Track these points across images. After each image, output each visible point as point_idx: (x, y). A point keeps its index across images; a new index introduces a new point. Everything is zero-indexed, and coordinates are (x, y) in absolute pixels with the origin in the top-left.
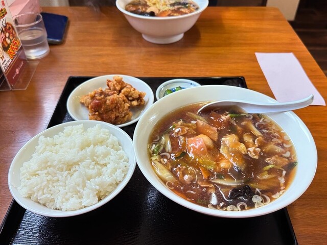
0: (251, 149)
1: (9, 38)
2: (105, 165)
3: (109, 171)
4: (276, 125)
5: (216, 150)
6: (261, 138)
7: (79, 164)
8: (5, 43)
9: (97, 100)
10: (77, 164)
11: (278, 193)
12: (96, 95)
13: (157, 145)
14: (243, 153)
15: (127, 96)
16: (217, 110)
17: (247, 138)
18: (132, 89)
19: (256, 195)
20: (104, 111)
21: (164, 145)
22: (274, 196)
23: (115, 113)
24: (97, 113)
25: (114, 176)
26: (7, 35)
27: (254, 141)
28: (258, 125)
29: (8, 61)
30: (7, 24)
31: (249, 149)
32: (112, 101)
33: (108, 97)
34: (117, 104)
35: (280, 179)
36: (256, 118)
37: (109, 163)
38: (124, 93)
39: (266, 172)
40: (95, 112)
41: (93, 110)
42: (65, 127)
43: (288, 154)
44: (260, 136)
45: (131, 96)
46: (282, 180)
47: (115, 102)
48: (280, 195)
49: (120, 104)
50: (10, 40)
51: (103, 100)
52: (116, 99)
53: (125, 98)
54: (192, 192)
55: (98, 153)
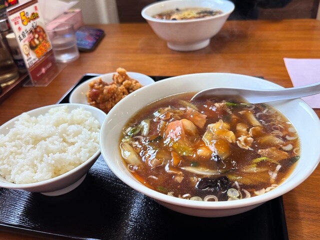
0: (242, 138)
1: (38, 39)
2: (73, 144)
3: (74, 150)
4: (282, 117)
5: (198, 136)
6: (258, 129)
7: (47, 139)
8: (32, 42)
9: (95, 89)
10: (44, 139)
11: (264, 189)
12: (96, 85)
13: (134, 128)
14: (231, 141)
15: (128, 89)
16: (213, 100)
17: (240, 128)
18: (134, 82)
19: (233, 189)
20: (100, 100)
21: (142, 128)
22: (256, 193)
23: (111, 103)
24: (94, 102)
25: (78, 155)
26: (37, 36)
27: (248, 130)
28: (259, 116)
29: (34, 60)
30: (38, 27)
31: (239, 138)
32: (108, 91)
33: (106, 87)
34: (113, 93)
35: (270, 174)
36: (258, 108)
37: (77, 142)
38: (125, 85)
39: (255, 165)
40: (92, 101)
41: (90, 99)
43: (289, 147)
44: (259, 126)
46: (274, 176)
47: (112, 91)
48: (266, 192)
49: (118, 95)
50: (40, 41)
51: (101, 89)
52: (113, 89)
53: (125, 90)
54: (154, 177)
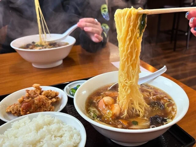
2: (61, 136)
3: (68, 138)
7: (42, 140)
9: (26, 102)
10: (39, 141)
12: (25, 99)
15: (47, 96)
20: (34, 109)
25: (73, 140)
32: (39, 100)
33: (36, 98)
37: (64, 134)
42: (12, 124)
45: (50, 96)
47: (42, 100)
49: (45, 102)
51: (31, 101)
53: (46, 98)
55: (52, 129)
